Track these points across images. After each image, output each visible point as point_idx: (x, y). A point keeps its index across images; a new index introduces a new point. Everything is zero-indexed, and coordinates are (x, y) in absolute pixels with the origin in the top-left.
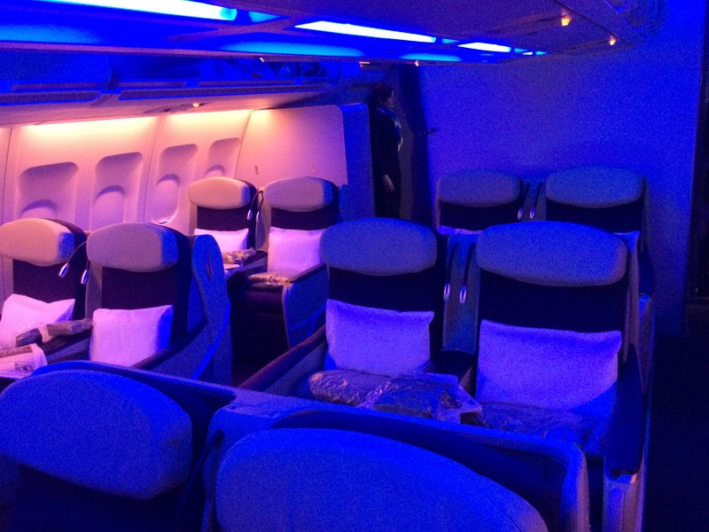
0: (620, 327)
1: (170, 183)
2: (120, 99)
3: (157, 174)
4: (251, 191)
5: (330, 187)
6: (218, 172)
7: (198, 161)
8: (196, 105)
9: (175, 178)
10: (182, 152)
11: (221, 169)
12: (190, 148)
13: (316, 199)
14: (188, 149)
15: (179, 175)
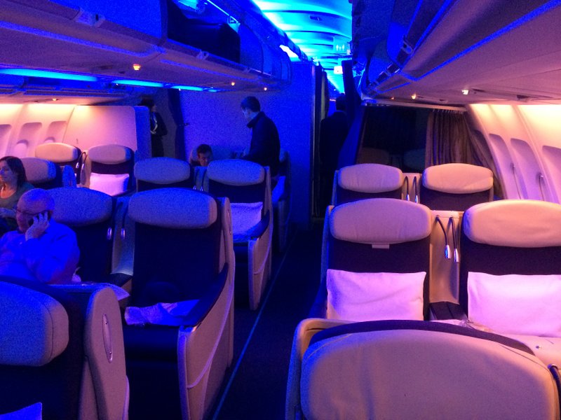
0: (263, 200)
1: (22, 146)
2: (25, 94)
3: (17, 139)
4: (78, 152)
5: (129, 151)
6: (51, 141)
7: (40, 133)
8: (54, 100)
9: (26, 142)
10: (33, 126)
11: (53, 139)
12: (38, 125)
13: (121, 157)
14: (37, 125)
15: (28, 140)
